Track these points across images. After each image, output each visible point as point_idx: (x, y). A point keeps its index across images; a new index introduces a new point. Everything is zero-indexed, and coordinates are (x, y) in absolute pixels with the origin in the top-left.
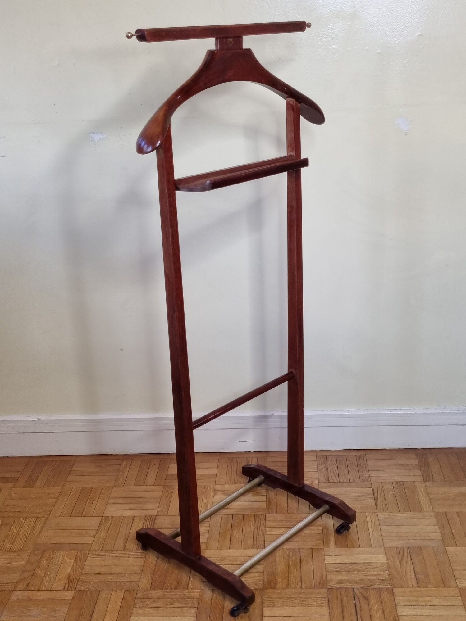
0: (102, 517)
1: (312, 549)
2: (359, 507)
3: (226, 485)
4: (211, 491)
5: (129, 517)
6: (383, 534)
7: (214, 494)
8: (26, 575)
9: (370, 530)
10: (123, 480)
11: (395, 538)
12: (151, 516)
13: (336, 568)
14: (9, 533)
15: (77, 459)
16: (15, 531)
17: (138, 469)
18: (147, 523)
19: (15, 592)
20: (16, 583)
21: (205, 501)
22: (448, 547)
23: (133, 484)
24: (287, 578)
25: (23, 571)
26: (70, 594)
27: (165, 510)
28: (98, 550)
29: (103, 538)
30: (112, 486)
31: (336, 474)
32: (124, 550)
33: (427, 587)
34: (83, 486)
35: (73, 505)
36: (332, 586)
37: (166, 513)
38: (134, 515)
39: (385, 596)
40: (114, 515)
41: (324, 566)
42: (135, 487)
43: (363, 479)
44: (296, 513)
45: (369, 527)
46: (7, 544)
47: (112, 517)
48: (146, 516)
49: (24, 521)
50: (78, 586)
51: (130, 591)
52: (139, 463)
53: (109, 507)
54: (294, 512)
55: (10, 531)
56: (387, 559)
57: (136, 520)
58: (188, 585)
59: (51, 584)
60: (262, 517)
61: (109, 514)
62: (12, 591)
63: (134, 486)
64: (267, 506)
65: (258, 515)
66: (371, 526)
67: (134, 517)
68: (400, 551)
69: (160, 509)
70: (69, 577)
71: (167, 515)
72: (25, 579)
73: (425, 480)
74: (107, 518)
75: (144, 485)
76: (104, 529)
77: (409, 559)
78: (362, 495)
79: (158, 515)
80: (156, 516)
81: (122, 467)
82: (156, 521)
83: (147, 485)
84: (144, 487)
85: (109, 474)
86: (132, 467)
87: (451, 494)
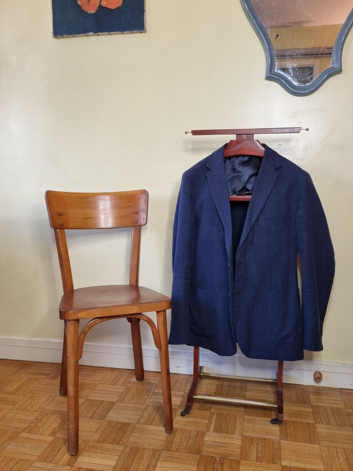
0: (86, 399)
1: (198, 431)
3: (161, 390)
4: (151, 392)
5: (100, 401)
6: (244, 428)
8: (32, 425)
9: (237, 425)
10: (105, 381)
11: (251, 431)
12: (113, 402)
13: (209, 444)
14: (33, 402)
16: (36, 401)
17: (115, 376)
18: (109, 406)
19: (22, 434)
20: (25, 428)
21: (146, 397)
22: (281, 441)
23: (109, 384)
24: (178, 446)
25: (32, 423)
26: (51, 438)
27: (122, 400)
29: (82, 410)
30: (98, 383)
31: (226, 391)
32: (91, 418)
33: (262, 462)
36: (203, 454)
39: (234, 464)
40: (93, 399)
41: (203, 441)
43: (241, 396)
45: (237, 423)
46: (29, 407)
47: (91, 400)
48: (110, 402)
49: (43, 396)
50: (57, 435)
51: (85, 441)
52: (117, 373)
53: (92, 394)
55: (33, 401)
56: (242, 443)
57: (104, 403)
58: (119, 442)
59: (43, 431)
60: (175, 410)
61: (90, 398)
62: (21, 432)
63: (110, 385)
66: (238, 422)
67: (103, 401)
68: (252, 439)
69: (119, 399)
70: (54, 429)
71: (122, 402)
72: (31, 427)
76: (84, 406)
77: (256, 444)
79: (117, 402)
80: (116, 402)
81: (107, 374)
82: (115, 405)
83: (117, 385)
84: (115, 386)
85: (99, 377)
86: (113, 375)
87: (293, 411)
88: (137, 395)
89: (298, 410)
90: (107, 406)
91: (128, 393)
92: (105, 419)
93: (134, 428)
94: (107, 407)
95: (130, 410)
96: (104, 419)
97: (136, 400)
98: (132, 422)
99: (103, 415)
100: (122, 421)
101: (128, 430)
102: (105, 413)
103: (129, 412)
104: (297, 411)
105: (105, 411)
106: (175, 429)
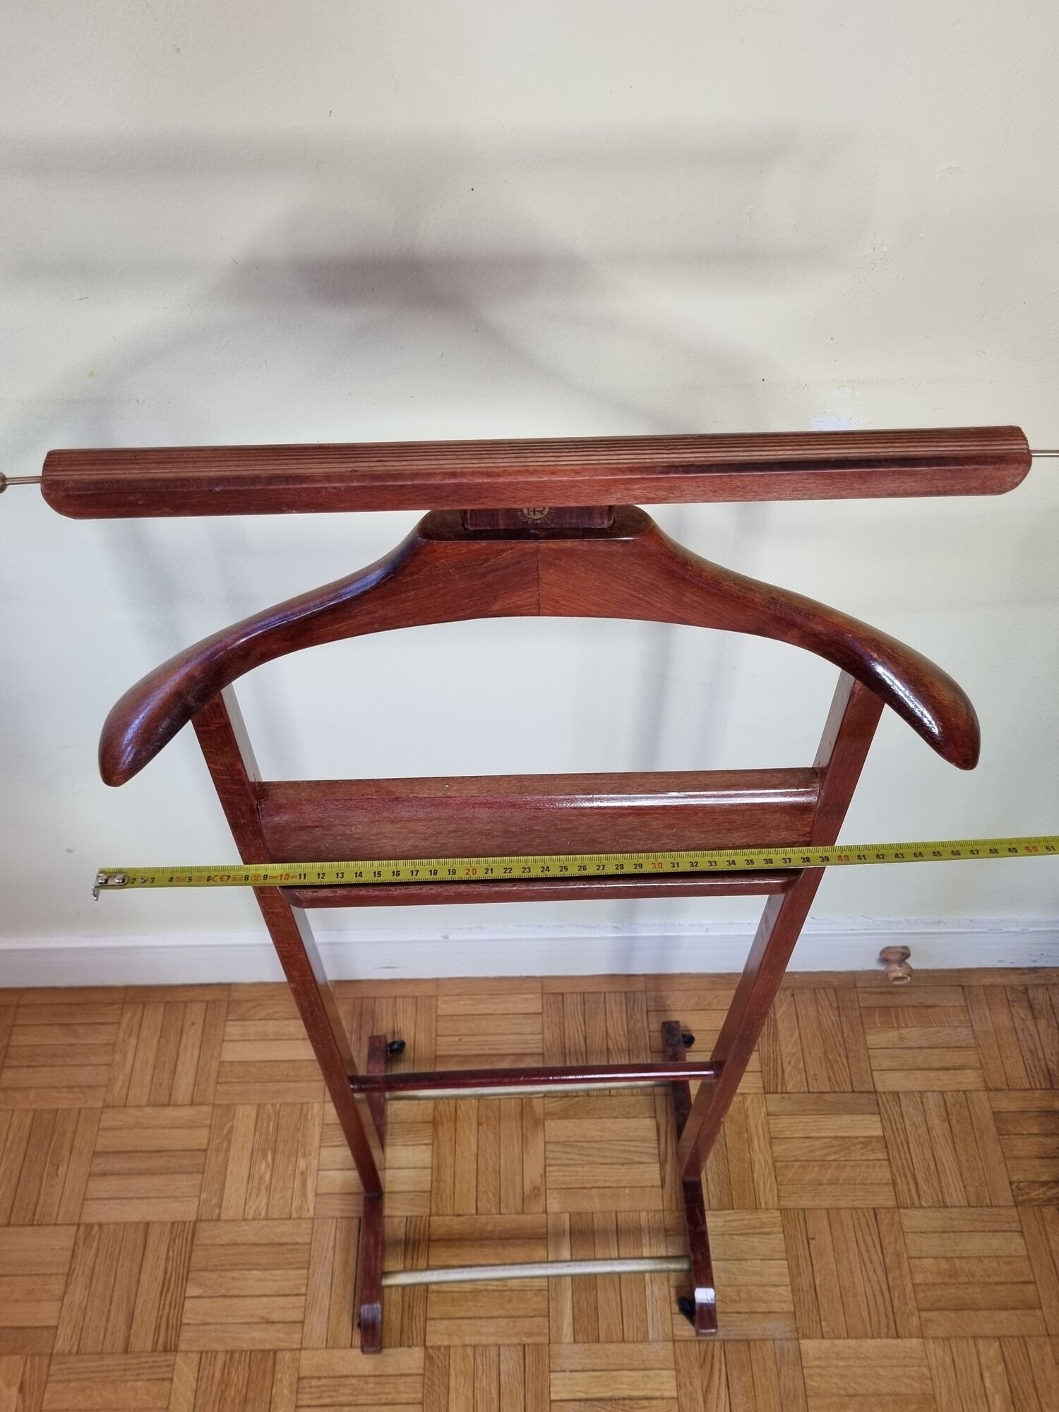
0: (79, 1226)
2: (627, 1191)
4: (314, 1126)
5: (137, 1224)
7: (322, 1139)
10: (123, 1085)
12: (185, 1223)
15: (21, 1003)
17: (155, 1041)
18: (176, 1251)
22: (804, 1342)
23: (145, 1102)
27: (214, 1203)
28: (70, 1353)
29: (80, 1306)
30: (100, 1105)
34: (35, 1106)
35: (14, 1180)
37: (217, 1211)
38: (148, 1218)
40: (104, 1220)
42: (149, 1110)
44: (494, 1211)
47: (100, 1225)
48: (173, 1223)
52: (159, 1018)
53: (93, 1186)
54: (489, 1206)
56: (679, 1386)
57: (153, 1239)
61: (93, 1213)
63: (148, 1105)
64: (435, 1183)
65: (414, 1219)
67: (147, 1227)
69: (203, 1197)
71: (218, 1219)
73: (766, 1092)
74: (90, 1227)
75: (169, 1105)
76: (83, 1272)
78: (634, 1143)
79: (200, 1221)
80: (196, 1222)
81: (121, 1034)
82: (196, 1242)
83: (175, 1105)
84: (169, 1112)
85: (94, 1060)
86: (144, 1033)
87: (818, 1143)
88: (265, 1157)
89: (836, 1138)
90: (167, 1259)
91: (228, 1150)
92: (182, 1346)
93: (300, 1379)
94: (170, 1264)
95: (257, 1267)
96: (176, 1350)
97: (269, 1189)
98: (283, 1345)
99: (168, 1319)
100: (245, 1346)
101: (276, 1393)
102: (170, 1306)
103: (259, 1280)
104: (835, 1142)
105: (168, 1290)
106: (442, 1349)
